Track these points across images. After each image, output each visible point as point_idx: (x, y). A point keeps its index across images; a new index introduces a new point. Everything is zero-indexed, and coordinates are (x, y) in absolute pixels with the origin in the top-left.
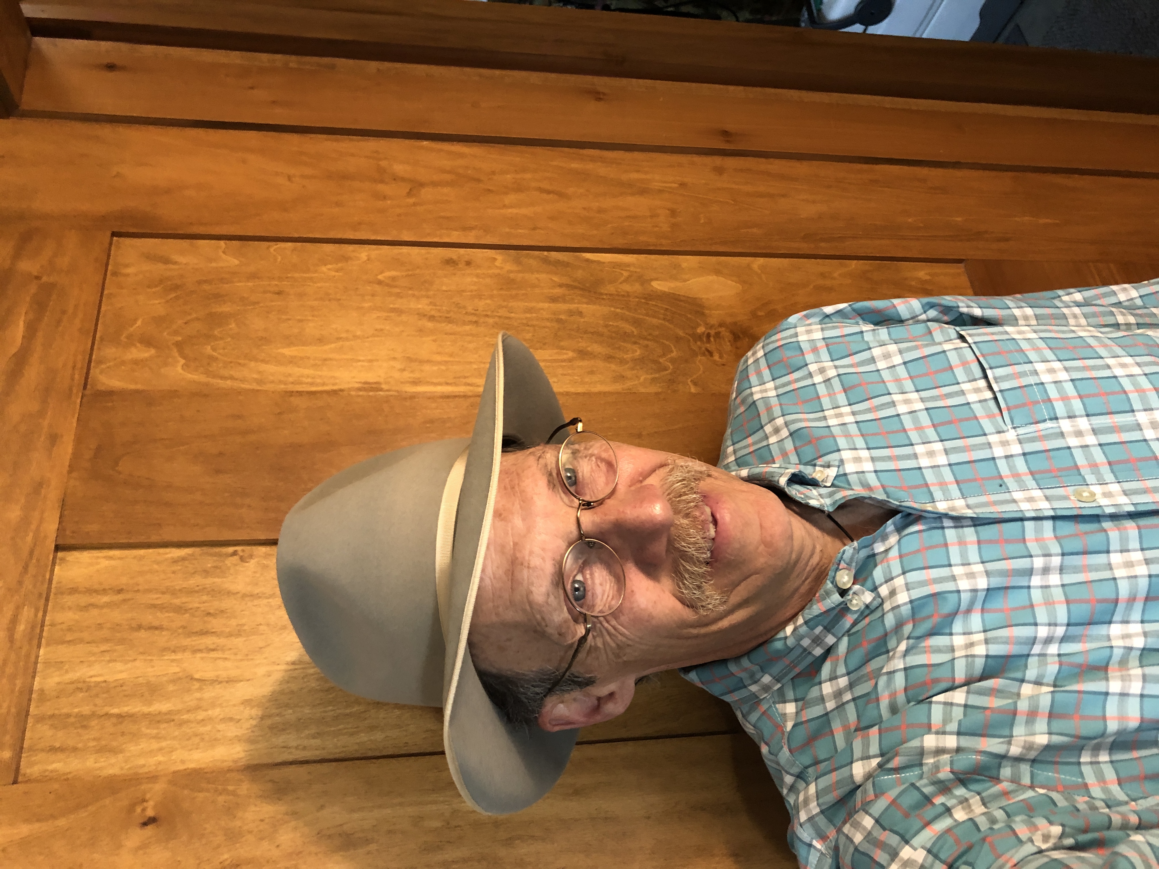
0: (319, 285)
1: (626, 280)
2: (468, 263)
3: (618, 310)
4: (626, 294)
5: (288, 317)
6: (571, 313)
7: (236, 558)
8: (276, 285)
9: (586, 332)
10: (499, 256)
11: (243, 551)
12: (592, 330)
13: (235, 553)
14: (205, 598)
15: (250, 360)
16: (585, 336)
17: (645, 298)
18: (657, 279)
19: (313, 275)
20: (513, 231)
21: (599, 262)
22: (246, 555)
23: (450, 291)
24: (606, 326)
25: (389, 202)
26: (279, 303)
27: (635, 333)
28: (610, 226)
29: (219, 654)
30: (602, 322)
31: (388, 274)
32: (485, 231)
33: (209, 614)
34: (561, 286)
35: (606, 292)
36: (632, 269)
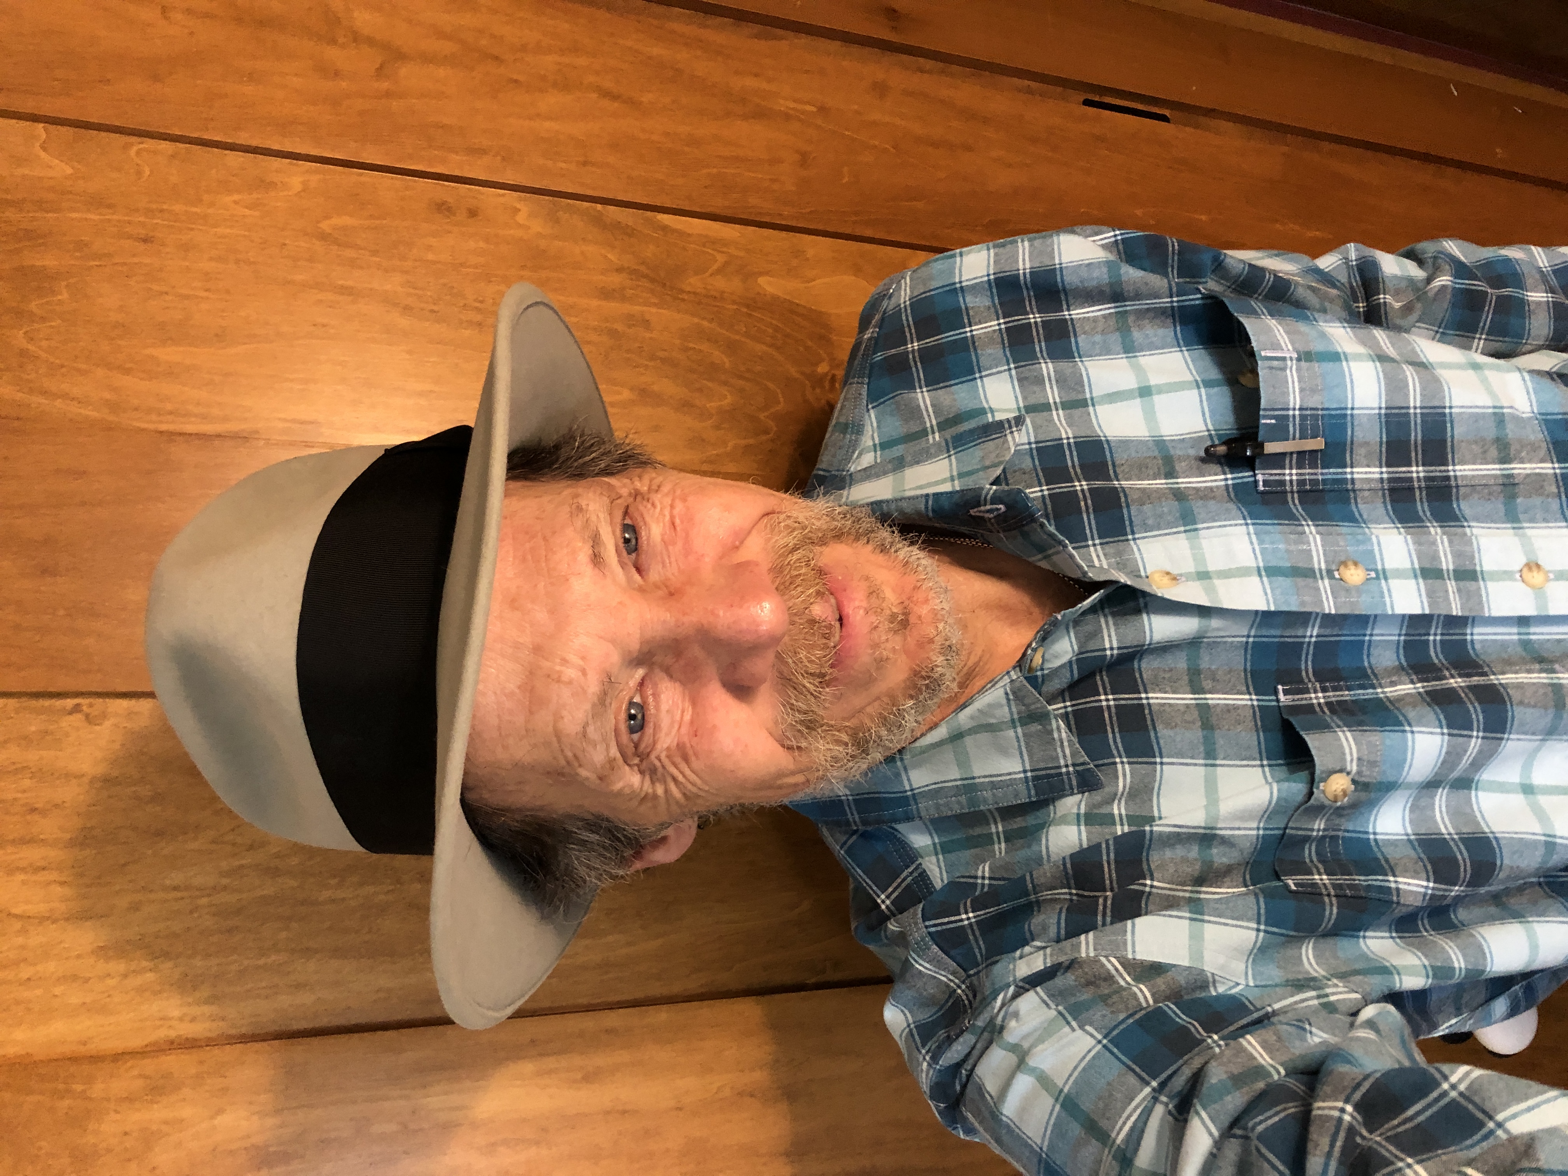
0: (220, 230)
1: (719, 271)
2: (473, 213)
3: (705, 323)
4: (717, 295)
5: (165, 289)
6: (631, 320)
7: (79, 716)
8: (143, 225)
9: (653, 358)
10: (523, 204)
11: (91, 705)
12: (661, 354)
13: (77, 709)
14: (27, 783)
15: (98, 366)
16: (651, 364)
17: (748, 306)
18: (767, 273)
19: (210, 211)
20: (550, 163)
21: (681, 234)
22: (94, 712)
23: (439, 262)
24: (686, 349)
25: (344, 84)
26: (147, 261)
27: (727, 365)
28: (705, 171)
29: (54, 876)
30: (678, 342)
31: (337, 221)
32: (504, 159)
33: (33, 810)
34: (619, 270)
35: (688, 289)
36: (732, 251)
